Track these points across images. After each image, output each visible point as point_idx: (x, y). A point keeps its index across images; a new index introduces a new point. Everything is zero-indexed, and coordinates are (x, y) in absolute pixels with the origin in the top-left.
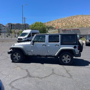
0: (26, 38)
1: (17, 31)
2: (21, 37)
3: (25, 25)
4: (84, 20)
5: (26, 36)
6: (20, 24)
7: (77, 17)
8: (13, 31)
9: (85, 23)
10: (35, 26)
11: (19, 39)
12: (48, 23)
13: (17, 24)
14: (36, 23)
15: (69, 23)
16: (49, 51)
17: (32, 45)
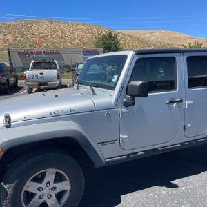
4: (58, 33)
7: (39, 23)
9: (60, 38)
16: (189, 125)
17: (124, 110)
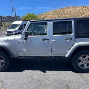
0: (16, 30)
1: (8, 24)
2: (11, 30)
3: (16, 18)
5: (17, 28)
6: (10, 17)
8: (3, 24)
9: (77, 14)
10: (26, 18)
11: (8, 32)
12: (40, 15)
13: (7, 17)
14: (28, 15)
15: (61, 14)
16: (54, 50)
17: (24, 41)
